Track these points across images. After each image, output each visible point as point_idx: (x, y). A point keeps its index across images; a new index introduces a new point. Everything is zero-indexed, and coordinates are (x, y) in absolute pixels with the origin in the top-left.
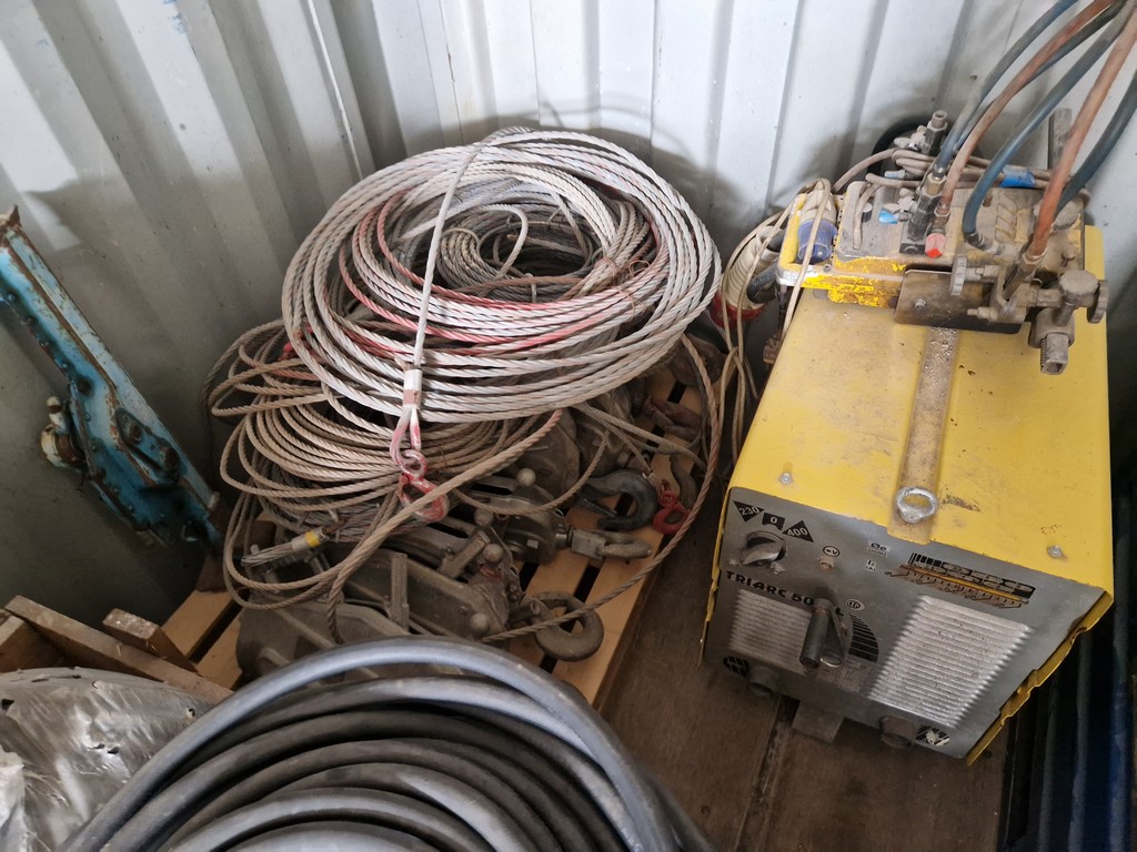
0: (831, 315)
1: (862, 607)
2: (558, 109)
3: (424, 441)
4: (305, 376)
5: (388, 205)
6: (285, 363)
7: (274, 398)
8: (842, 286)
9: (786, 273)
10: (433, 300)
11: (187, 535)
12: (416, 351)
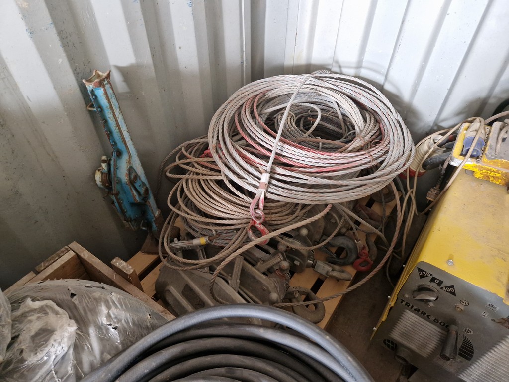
0: (474, 184)
1: (472, 333)
2: (342, 64)
3: (265, 207)
4: (213, 166)
5: (259, 96)
6: (205, 159)
7: (198, 174)
8: (484, 171)
9: (455, 159)
10: (279, 144)
11: (143, 226)
12: (270, 164)
